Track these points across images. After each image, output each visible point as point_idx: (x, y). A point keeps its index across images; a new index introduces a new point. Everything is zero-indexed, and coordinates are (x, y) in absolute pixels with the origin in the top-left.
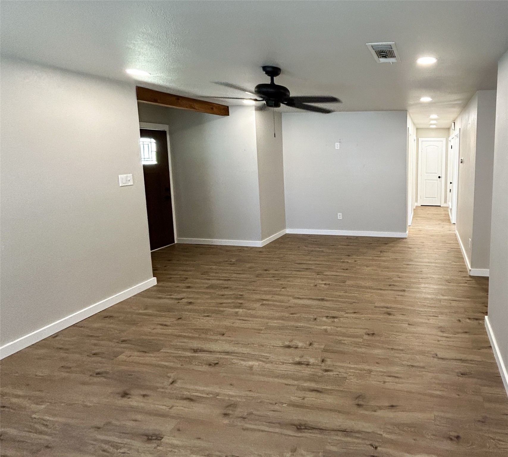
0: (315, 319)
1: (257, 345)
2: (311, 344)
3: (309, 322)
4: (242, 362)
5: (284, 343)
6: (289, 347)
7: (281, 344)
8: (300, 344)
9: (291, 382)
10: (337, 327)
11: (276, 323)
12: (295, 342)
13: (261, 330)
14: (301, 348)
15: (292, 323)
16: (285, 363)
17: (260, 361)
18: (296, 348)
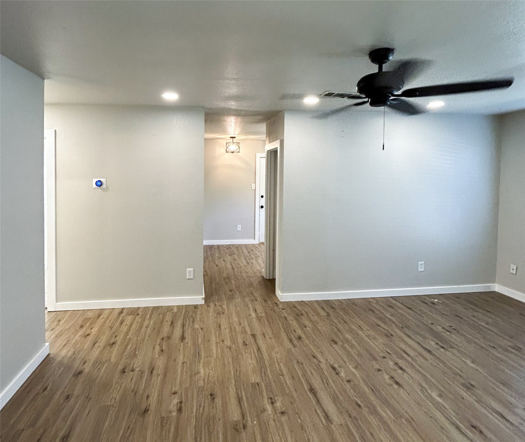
0: (348, 381)
1: (423, 409)
2: (379, 370)
3: (357, 383)
4: (447, 406)
5: (398, 389)
6: (397, 383)
7: (402, 390)
8: (387, 377)
9: (417, 367)
10: (345, 362)
11: (386, 413)
12: (387, 381)
13: (407, 420)
14: (389, 374)
15: (372, 398)
16: (411, 377)
17: (429, 394)
18: (392, 378)
